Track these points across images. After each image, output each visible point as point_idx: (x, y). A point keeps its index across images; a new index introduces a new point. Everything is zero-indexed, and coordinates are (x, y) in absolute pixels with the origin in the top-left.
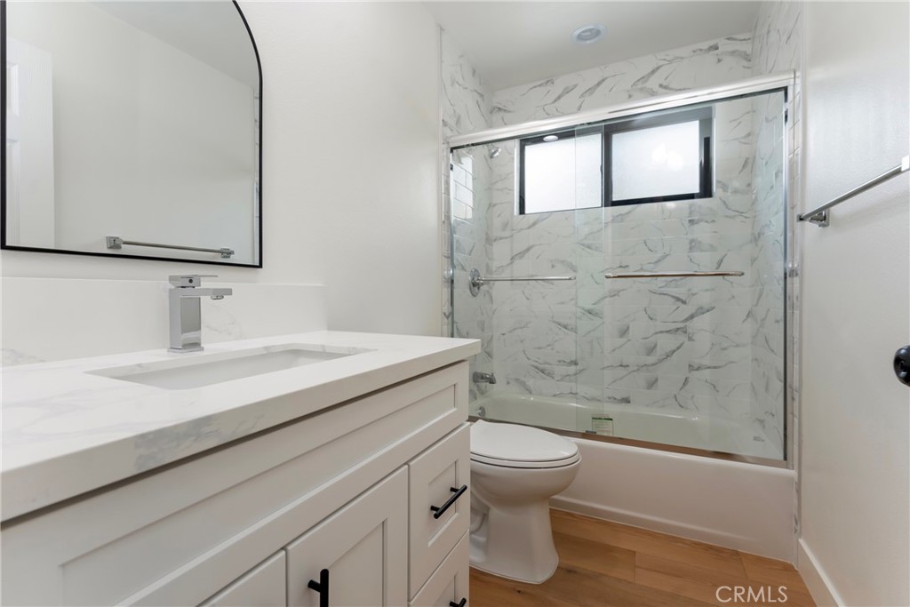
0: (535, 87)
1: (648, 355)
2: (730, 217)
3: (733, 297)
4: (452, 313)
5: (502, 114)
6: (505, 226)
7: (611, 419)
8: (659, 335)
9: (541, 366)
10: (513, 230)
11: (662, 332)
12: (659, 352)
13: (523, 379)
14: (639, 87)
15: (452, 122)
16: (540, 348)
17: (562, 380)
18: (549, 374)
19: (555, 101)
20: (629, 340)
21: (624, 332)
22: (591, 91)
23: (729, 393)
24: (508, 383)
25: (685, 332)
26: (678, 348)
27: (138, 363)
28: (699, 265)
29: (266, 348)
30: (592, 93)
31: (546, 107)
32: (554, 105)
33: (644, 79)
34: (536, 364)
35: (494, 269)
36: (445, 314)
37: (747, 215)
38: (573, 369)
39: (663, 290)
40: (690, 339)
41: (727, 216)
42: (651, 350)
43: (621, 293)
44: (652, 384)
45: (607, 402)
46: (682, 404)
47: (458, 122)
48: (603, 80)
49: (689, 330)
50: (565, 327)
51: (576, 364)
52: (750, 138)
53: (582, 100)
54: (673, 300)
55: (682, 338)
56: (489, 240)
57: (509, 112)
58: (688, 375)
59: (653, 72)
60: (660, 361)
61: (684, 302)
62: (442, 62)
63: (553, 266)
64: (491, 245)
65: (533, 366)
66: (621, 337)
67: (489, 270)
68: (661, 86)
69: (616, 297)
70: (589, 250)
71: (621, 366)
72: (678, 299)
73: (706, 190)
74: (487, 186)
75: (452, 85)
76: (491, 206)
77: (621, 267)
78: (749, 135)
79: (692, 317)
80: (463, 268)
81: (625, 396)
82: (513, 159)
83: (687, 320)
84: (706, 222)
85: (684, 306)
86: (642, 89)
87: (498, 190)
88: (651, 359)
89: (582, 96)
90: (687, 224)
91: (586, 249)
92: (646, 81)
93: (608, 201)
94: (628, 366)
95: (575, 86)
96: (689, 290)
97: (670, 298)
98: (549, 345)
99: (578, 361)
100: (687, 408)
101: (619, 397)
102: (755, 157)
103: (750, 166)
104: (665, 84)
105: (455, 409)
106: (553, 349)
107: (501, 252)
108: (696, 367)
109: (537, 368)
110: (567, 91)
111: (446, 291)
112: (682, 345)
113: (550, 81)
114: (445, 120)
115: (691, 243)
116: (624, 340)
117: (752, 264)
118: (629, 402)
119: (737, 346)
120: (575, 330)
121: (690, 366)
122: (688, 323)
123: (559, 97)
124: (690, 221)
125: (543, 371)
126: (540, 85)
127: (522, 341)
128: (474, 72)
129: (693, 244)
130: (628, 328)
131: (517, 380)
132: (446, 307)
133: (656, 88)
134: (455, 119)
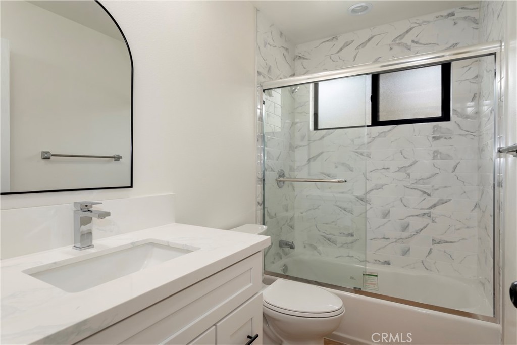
0: (325, 42)
1: (403, 231)
2: (463, 135)
3: (465, 192)
4: (263, 202)
5: (301, 60)
6: (303, 138)
7: (377, 276)
8: (411, 217)
9: (327, 236)
10: (309, 141)
11: (413, 216)
12: (411, 230)
13: (315, 245)
14: (397, 42)
15: (265, 72)
16: (327, 224)
17: (342, 246)
18: (333, 242)
19: (339, 52)
20: (389, 221)
21: (386, 215)
22: (363, 45)
23: (462, 261)
24: (305, 247)
25: (430, 216)
26: (425, 227)
27: (54, 261)
28: (440, 169)
29: (132, 244)
30: (364, 46)
31: (332, 56)
32: (338, 54)
33: (401, 36)
34: (324, 235)
35: (296, 168)
36: (259, 203)
37: (475, 135)
38: (350, 239)
39: (415, 186)
40: (433, 221)
41: (460, 135)
42: (405, 228)
43: (383, 187)
44: (406, 252)
45: (374, 263)
46: (427, 268)
47: (269, 70)
48: (372, 38)
49: (432, 215)
50: (345, 210)
51: (353, 236)
52: (477, 79)
53: (357, 51)
54: (421, 193)
55: (427, 220)
56: (292, 148)
57: (307, 59)
58: (432, 247)
59: (407, 32)
60: (412, 236)
61: (429, 195)
62: (257, 32)
63: (336, 167)
64: (294, 151)
65: (322, 236)
66: (384, 218)
67: (292, 169)
68: (413, 41)
69: (381, 190)
70: (361, 156)
71: (384, 238)
72: (425, 193)
73: (446, 115)
74: (292, 110)
75: (265, 46)
76: (293, 124)
77: (384, 168)
78: (477, 77)
79: (435, 206)
80: (272, 170)
81: (387, 260)
82: (309, 91)
83: (431, 208)
84: (445, 138)
85: (429, 198)
86: (399, 44)
87: (298, 113)
88: (405, 235)
89: (357, 48)
90: (431, 139)
91: (360, 155)
92: (402, 38)
93: (376, 121)
94: (388, 239)
95: (352, 41)
96: (433, 187)
97: (419, 192)
98: (333, 222)
99: (354, 234)
100: (431, 271)
101: (382, 260)
102: (480, 93)
103: (477, 99)
104: (416, 40)
105: (251, 284)
106: (336, 225)
107: (301, 156)
108: (437, 241)
109: (325, 237)
110: (347, 45)
111: (260, 187)
112: (427, 225)
113: (335, 38)
114: (260, 71)
115: (434, 153)
116: (386, 220)
117: (478, 170)
118: (390, 264)
119: (468, 228)
120: (351, 212)
121: (433, 240)
122: (432, 210)
123: (341, 49)
124: (433, 137)
125: (329, 240)
126: (328, 41)
127: (314, 219)
128: (281, 34)
129: (436, 154)
130: (389, 212)
131: (311, 245)
132: (259, 198)
133: (409, 43)
134: (267, 70)
